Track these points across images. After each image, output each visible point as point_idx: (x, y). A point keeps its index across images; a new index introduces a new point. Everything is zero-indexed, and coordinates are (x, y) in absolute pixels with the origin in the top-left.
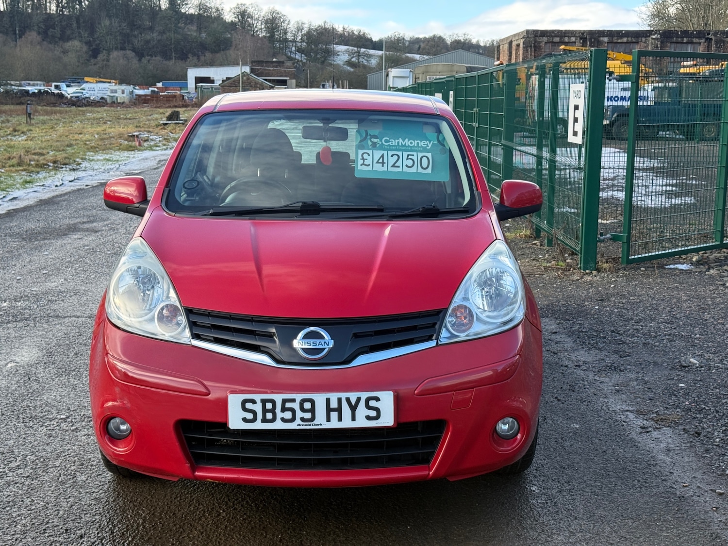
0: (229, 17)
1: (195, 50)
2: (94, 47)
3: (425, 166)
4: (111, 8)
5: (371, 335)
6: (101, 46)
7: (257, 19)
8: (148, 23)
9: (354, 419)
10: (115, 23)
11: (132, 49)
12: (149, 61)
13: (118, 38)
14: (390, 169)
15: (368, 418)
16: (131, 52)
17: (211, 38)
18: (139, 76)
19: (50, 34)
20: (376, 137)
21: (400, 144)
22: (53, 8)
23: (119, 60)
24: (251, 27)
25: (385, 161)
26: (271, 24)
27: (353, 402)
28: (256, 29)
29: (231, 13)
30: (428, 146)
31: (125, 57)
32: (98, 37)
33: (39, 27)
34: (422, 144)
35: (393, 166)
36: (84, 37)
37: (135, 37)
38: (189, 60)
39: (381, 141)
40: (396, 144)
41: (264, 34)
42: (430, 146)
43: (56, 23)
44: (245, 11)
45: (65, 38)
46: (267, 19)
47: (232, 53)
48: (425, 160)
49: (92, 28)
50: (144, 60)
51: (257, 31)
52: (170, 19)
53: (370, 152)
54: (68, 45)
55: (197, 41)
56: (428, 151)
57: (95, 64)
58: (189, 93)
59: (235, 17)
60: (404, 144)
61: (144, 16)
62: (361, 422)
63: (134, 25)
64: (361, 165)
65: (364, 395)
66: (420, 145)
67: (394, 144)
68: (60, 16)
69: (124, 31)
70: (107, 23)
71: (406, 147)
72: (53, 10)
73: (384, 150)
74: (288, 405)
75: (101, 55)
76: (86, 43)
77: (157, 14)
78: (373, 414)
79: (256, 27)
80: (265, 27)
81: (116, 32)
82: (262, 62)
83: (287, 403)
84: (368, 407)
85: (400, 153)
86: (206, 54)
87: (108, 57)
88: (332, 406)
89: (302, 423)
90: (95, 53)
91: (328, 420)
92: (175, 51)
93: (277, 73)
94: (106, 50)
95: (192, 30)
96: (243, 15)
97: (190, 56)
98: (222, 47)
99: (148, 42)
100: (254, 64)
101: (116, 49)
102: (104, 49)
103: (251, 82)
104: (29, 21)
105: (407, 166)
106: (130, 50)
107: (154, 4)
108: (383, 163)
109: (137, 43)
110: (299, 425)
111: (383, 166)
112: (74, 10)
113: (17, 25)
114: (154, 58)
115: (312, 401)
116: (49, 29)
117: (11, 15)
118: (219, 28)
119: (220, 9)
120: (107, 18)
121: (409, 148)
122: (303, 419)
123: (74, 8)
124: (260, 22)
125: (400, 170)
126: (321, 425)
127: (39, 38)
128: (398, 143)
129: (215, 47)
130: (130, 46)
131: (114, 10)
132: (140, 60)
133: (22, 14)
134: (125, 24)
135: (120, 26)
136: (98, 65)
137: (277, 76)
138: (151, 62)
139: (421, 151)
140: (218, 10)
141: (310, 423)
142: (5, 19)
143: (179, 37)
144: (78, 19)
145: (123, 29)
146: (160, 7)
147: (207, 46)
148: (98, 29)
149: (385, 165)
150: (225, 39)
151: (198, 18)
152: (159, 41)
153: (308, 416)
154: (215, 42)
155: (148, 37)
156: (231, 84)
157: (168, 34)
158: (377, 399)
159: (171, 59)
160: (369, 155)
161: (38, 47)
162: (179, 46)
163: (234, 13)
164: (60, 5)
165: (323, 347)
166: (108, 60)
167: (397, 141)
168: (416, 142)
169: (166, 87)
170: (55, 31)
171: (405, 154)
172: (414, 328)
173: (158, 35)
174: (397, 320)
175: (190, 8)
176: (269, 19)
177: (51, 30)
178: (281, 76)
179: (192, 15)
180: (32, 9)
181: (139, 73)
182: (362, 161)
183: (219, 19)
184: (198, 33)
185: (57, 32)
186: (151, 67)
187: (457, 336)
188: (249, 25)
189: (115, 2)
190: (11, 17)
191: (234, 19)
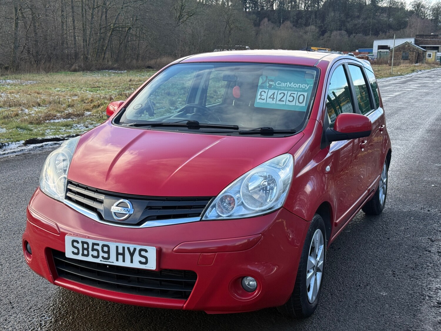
0: (409, 7)
1: (384, 29)
2: (323, 29)
3: (301, 101)
4: (336, 6)
5: (160, 209)
6: (327, 28)
7: (428, 9)
8: (357, 14)
9: (132, 262)
10: (337, 14)
11: (345, 29)
12: (354, 37)
13: (338, 23)
14: (278, 102)
15: (141, 262)
16: (344, 31)
17: (395, 21)
18: (348, 45)
19: (299, 22)
20: (272, 81)
21: (288, 86)
22: (302, 7)
23: (337, 36)
24: (423, 13)
25: (275, 97)
26: (436, 11)
27: (132, 251)
28: (426, 15)
29: (411, 5)
30: (306, 88)
31: (341, 35)
32: (326, 23)
33: (294, 18)
34: (302, 86)
35: (280, 100)
36: (318, 23)
37: (348, 22)
38: (379, 35)
39: (275, 83)
40: (285, 86)
41: (431, 18)
42: (307, 88)
43: (303, 16)
44: (420, 4)
45: (307, 24)
46: (434, 8)
47: (407, 30)
48: (302, 97)
49: (323, 18)
50: (352, 36)
51: (427, 16)
52: (370, 10)
53: (266, 91)
54: (308, 28)
55: (386, 24)
56: (305, 91)
57: (322, 39)
58: (373, 55)
59: (413, 8)
60: (290, 86)
61: (355, 9)
62: (136, 265)
63: (349, 15)
64: (259, 99)
65: (138, 247)
66: (301, 87)
67: (283, 86)
68: (306, 11)
69: (342, 19)
70: (333, 14)
71: (291, 88)
72: (302, 8)
73: (276, 89)
74: (95, 247)
75: (326, 34)
76: (319, 27)
77: (363, 8)
78: (143, 260)
79: (426, 13)
80: (432, 13)
81: (337, 20)
82: (423, 35)
83: (95, 246)
84: (141, 255)
85: (286, 92)
86: (390, 32)
87: (331, 35)
88: (119, 252)
89: (103, 260)
90: (323, 33)
91: (117, 260)
92: (371, 30)
93: (433, 42)
94: (330, 31)
95: (384, 17)
96: (418, 6)
97: (380, 33)
98: (402, 27)
99: (355, 25)
100: (417, 37)
101: (336, 30)
102: (329, 30)
103: (411, 48)
104: (288, 15)
105: (289, 101)
106: (344, 30)
107: (362, 2)
108: (273, 98)
109: (349, 26)
110: (101, 261)
111: (273, 100)
112: (314, 8)
113: (282, 17)
114: (358, 35)
115: (108, 247)
116: (299, 19)
117: (279, 12)
118: (402, 14)
119: (403, 3)
120: (333, 12)
121: (293, 89)
122: (103, 257)
123: (314, 6)
124: (429, 10)
125: (284, 103)
126: (113, 262)
127: (291, 25)
128: (287, 85)
129: (398, 27)
130: (345, 28)
131: (338, 7)
132: (349, 36)
133: (285, 11)
134: (343, 15)
135: (340, 16)
136: (324, 40)
137: (432, 45)
138: (356, 37)
139: (300, 91)
140: (402, 3)
141: (107, 261)
142: (275, 14)
143: (375, 21)
144: (316, 12)
145: (341, 18)
146: (366, 4)
147: (392, 26)
148: (326, 19)
149: (275, 100)
150: (405, 22)
151: (389, 9)
152: (362, 24)
153: (106, 255)
154: (398, 24)
155: (356, 22)
156: (397, 49)
157: (368, 20)
158: (146, 251)
159: (369, 35)
160: (265, 92)
161: (290, 30)
162: (375, 27)
163: (412, 5)
164: (307, 5)
165: (126, 213)
166: (330, 37)
167: (286, 84)
168: (298, 85)
169: (360, 52)
170: (302, 20)
171: (290, 93)
172: (190, 207)
173: (362, 21)
174: (179, 200)
175: (384, 4)
176: (436, 8)
177: (300, 20)
178: (435, 44)
179: (386, 8)
180: (291, 8)
181: (348, 44)
182: (260, 96)
183: (402, 8)
184: (388, 18)
185: (303, 21)
186: (355, 40)
187: (221, 216)
188: (422, 12)
189: (338, 1)
190: (279, 13)
191: (412, 9)
